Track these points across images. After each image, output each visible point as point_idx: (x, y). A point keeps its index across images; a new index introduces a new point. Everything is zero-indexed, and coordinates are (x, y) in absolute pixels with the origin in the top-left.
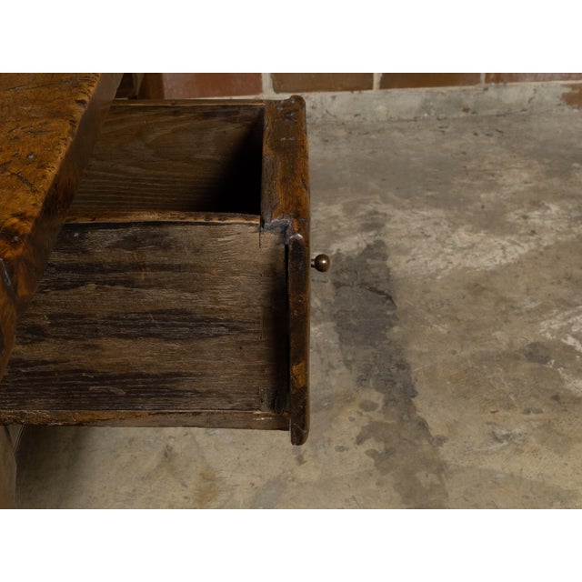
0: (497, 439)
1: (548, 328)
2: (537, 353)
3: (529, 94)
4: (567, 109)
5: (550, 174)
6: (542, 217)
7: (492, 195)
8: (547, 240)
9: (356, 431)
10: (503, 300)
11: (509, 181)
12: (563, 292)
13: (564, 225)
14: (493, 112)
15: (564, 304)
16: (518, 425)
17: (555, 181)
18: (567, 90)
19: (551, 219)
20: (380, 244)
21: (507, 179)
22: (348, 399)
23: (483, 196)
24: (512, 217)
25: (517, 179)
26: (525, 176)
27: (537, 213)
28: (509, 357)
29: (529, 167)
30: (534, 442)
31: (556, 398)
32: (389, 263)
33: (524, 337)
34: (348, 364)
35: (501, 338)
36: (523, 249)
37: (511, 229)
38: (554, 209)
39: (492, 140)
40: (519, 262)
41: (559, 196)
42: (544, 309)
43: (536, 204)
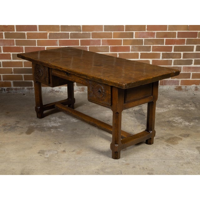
0: (162, 129)
1: (170, 119)
2: (169, 122)
3: (168, 88)
4: (176, 91)
5: (172, 101)
6: (170, 106)
7: (161, 103)
8: (171, 109)
9: (141, 128)
10: (163, 116)
11: (165, 101)
12: (174, 115)
13: (174, 107)
14: (161, 91)
15: (173, 116)
16: (166, 129)
17: (173, 102)
18: (176, 87)
19: (172, 107)
20: (142, 109)
21: (164, 101)
22: (139, 125)
23: (160, 103)
24: (165, 106)
25: (166, 101)
26: (168, 101)
27: (169, 106)
28: (165, 122)
29: (168, 99)
30: (168, 130)
31: (172, 126)
32: (144, 111)
33: (167, 120)
34: (139, 122)
35: (163, 120)
36: (167, 110)
37: (165, 108)
38: (173, 105)
39: (161, 95)
40: (166, 112)
41: (173, 104)
42: (170, 117)
43: (169, 105)
